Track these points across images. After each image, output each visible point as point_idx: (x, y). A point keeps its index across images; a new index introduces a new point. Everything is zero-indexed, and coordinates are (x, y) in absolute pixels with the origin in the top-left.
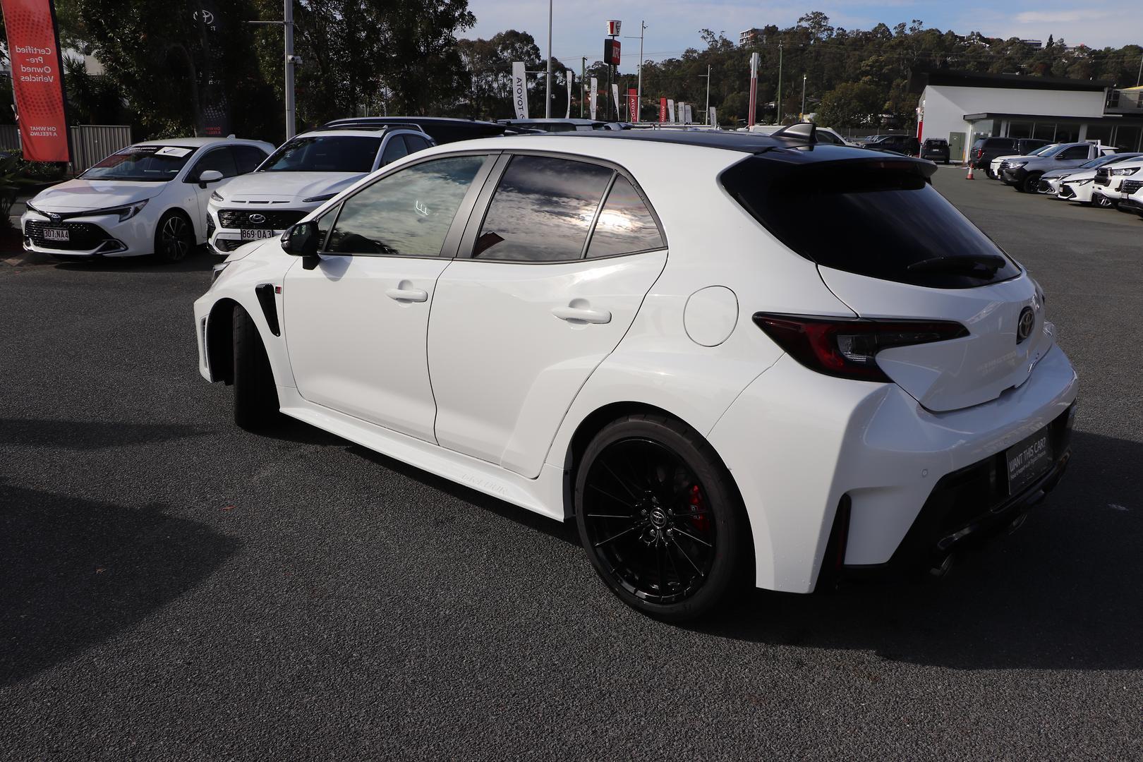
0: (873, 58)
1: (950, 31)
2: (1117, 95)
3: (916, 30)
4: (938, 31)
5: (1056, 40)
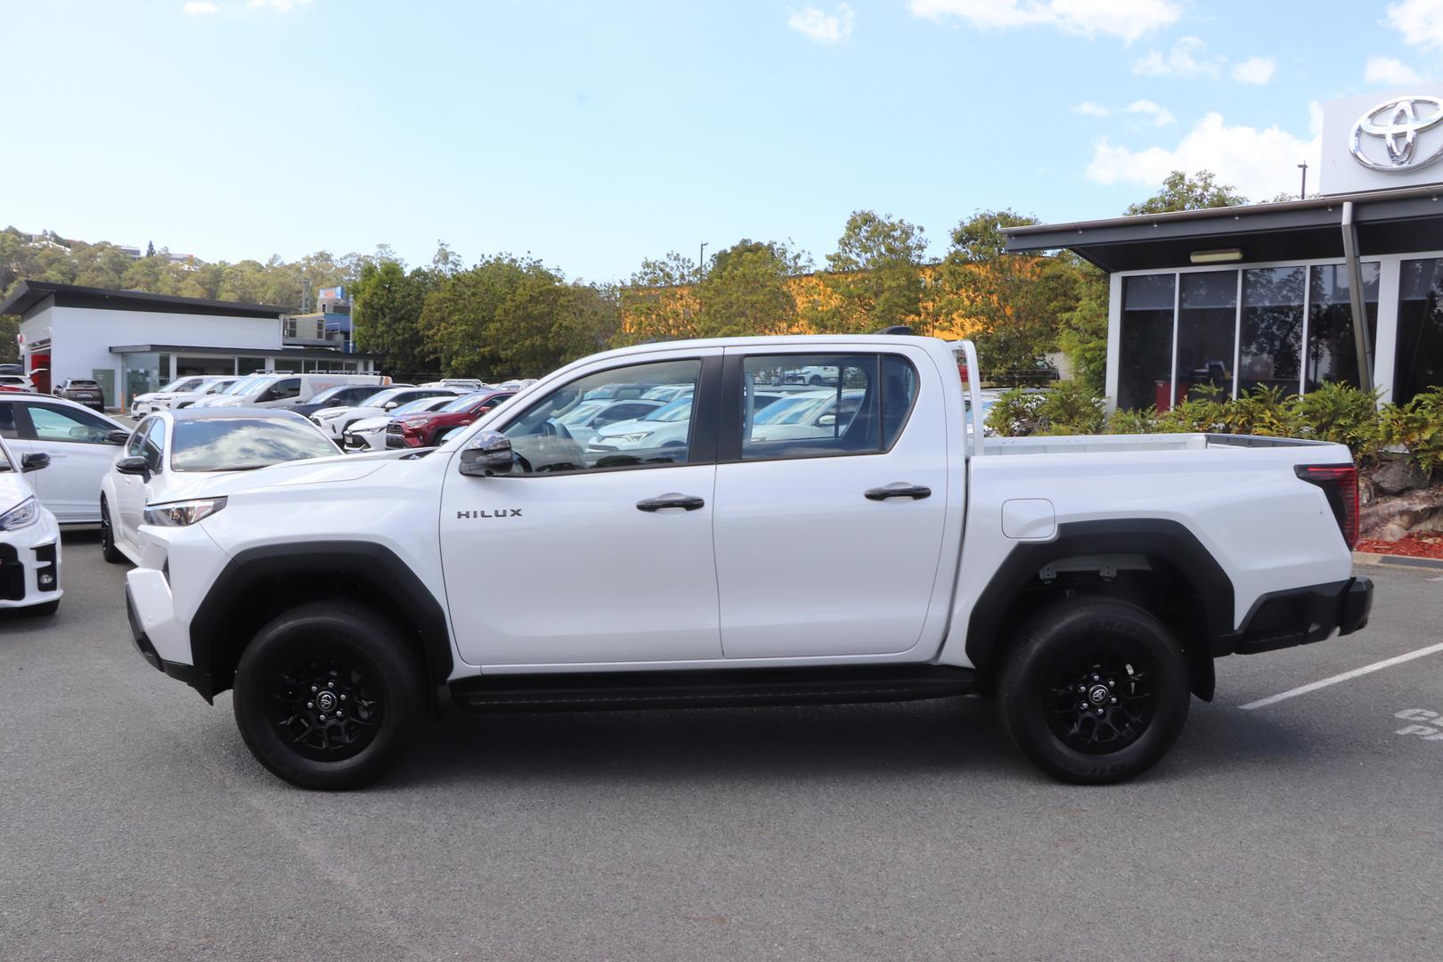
1: (10, 227)
2: (293, 324)
5: (157, 248)
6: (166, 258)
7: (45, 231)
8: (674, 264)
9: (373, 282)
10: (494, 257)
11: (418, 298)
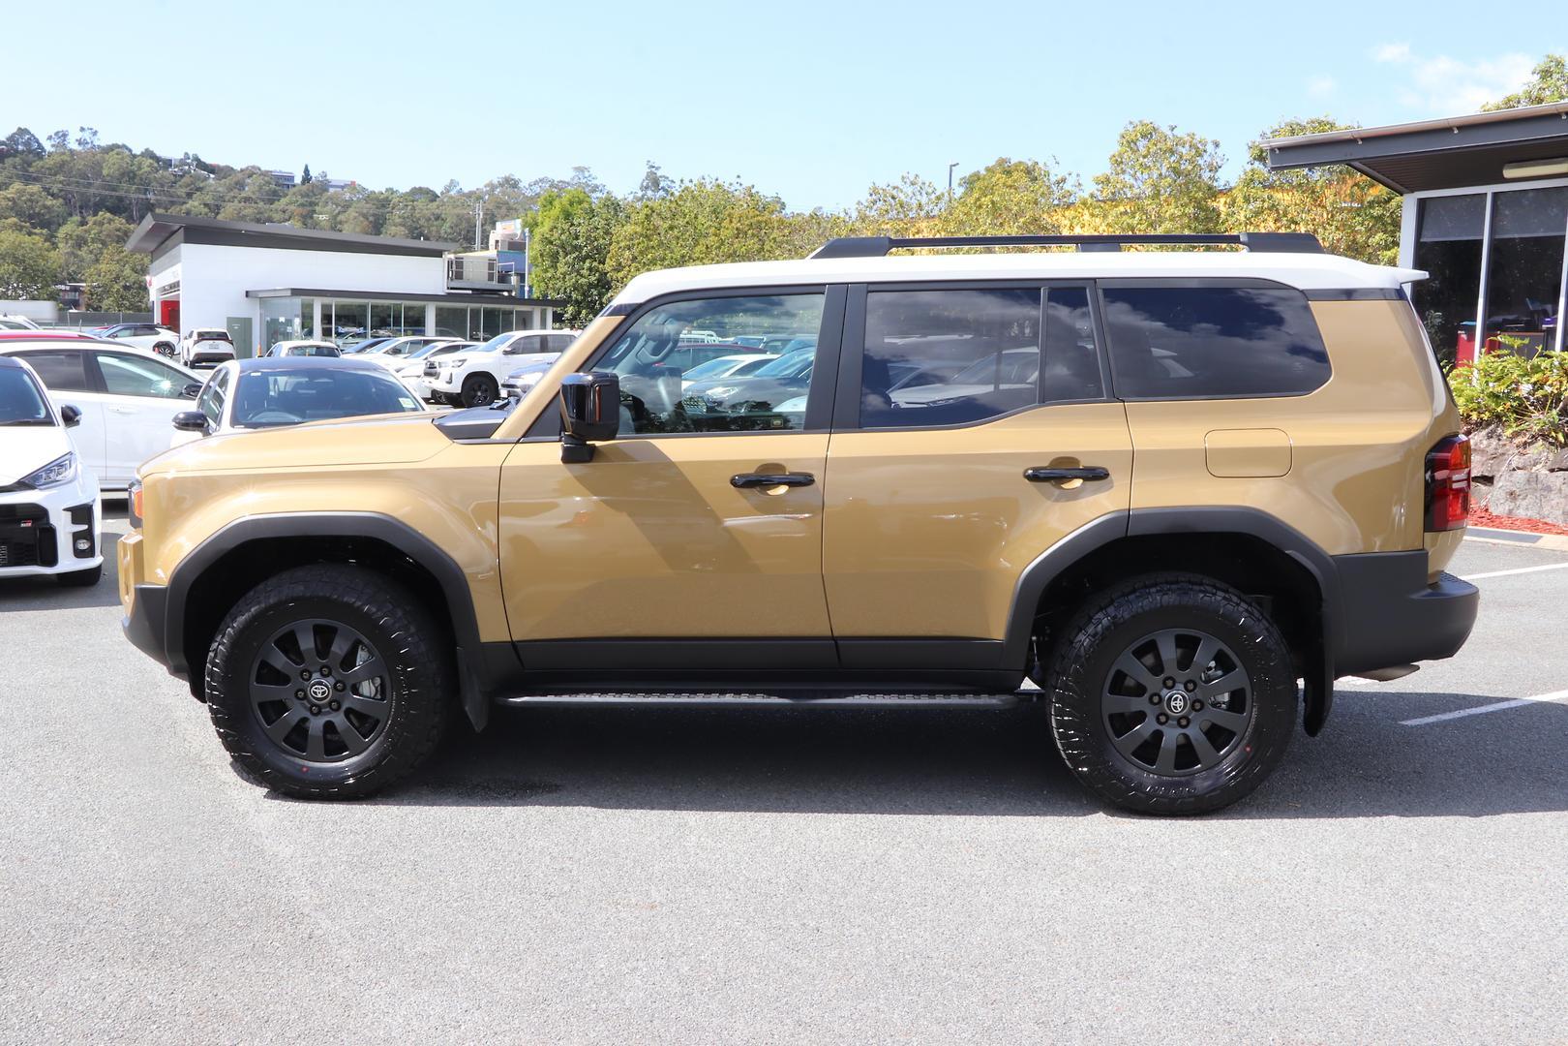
0: (17, 186)
1: (147, 150)
2: (459, 264)
3: (87, 143)
4: (127, 148)
5: (314, 173)
6: (324, 185)
7: (186, 154)
8: (909, 190)
9: (556, 211)
10: (695, 182)
11: (607, 233)
